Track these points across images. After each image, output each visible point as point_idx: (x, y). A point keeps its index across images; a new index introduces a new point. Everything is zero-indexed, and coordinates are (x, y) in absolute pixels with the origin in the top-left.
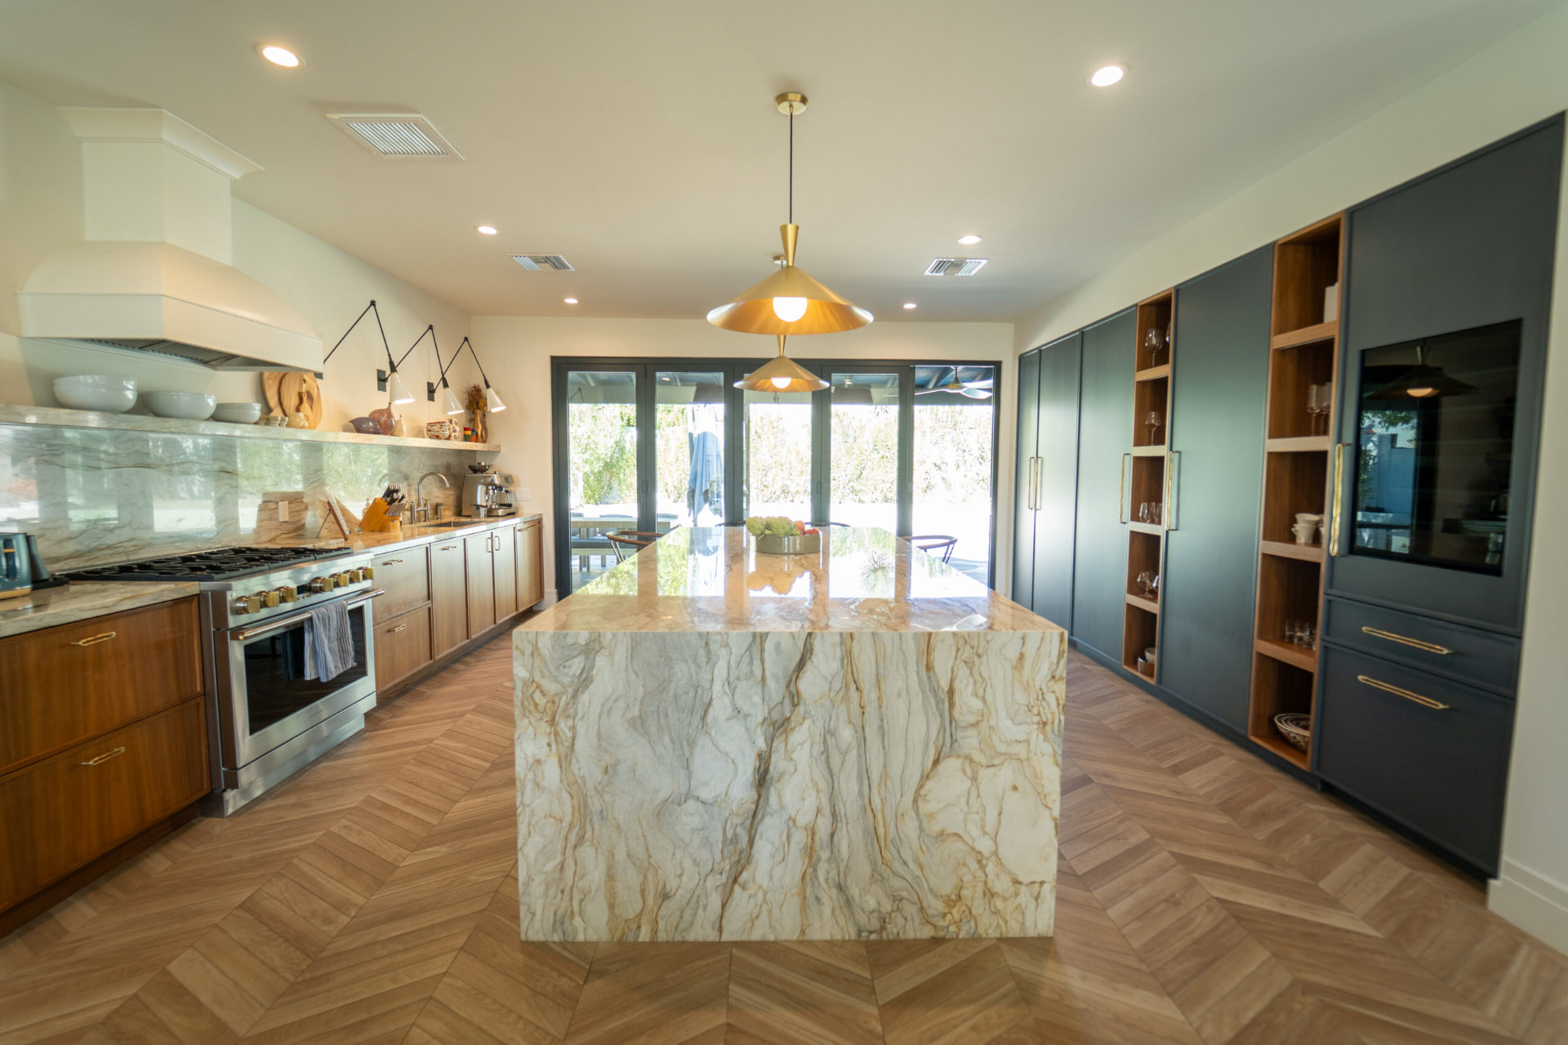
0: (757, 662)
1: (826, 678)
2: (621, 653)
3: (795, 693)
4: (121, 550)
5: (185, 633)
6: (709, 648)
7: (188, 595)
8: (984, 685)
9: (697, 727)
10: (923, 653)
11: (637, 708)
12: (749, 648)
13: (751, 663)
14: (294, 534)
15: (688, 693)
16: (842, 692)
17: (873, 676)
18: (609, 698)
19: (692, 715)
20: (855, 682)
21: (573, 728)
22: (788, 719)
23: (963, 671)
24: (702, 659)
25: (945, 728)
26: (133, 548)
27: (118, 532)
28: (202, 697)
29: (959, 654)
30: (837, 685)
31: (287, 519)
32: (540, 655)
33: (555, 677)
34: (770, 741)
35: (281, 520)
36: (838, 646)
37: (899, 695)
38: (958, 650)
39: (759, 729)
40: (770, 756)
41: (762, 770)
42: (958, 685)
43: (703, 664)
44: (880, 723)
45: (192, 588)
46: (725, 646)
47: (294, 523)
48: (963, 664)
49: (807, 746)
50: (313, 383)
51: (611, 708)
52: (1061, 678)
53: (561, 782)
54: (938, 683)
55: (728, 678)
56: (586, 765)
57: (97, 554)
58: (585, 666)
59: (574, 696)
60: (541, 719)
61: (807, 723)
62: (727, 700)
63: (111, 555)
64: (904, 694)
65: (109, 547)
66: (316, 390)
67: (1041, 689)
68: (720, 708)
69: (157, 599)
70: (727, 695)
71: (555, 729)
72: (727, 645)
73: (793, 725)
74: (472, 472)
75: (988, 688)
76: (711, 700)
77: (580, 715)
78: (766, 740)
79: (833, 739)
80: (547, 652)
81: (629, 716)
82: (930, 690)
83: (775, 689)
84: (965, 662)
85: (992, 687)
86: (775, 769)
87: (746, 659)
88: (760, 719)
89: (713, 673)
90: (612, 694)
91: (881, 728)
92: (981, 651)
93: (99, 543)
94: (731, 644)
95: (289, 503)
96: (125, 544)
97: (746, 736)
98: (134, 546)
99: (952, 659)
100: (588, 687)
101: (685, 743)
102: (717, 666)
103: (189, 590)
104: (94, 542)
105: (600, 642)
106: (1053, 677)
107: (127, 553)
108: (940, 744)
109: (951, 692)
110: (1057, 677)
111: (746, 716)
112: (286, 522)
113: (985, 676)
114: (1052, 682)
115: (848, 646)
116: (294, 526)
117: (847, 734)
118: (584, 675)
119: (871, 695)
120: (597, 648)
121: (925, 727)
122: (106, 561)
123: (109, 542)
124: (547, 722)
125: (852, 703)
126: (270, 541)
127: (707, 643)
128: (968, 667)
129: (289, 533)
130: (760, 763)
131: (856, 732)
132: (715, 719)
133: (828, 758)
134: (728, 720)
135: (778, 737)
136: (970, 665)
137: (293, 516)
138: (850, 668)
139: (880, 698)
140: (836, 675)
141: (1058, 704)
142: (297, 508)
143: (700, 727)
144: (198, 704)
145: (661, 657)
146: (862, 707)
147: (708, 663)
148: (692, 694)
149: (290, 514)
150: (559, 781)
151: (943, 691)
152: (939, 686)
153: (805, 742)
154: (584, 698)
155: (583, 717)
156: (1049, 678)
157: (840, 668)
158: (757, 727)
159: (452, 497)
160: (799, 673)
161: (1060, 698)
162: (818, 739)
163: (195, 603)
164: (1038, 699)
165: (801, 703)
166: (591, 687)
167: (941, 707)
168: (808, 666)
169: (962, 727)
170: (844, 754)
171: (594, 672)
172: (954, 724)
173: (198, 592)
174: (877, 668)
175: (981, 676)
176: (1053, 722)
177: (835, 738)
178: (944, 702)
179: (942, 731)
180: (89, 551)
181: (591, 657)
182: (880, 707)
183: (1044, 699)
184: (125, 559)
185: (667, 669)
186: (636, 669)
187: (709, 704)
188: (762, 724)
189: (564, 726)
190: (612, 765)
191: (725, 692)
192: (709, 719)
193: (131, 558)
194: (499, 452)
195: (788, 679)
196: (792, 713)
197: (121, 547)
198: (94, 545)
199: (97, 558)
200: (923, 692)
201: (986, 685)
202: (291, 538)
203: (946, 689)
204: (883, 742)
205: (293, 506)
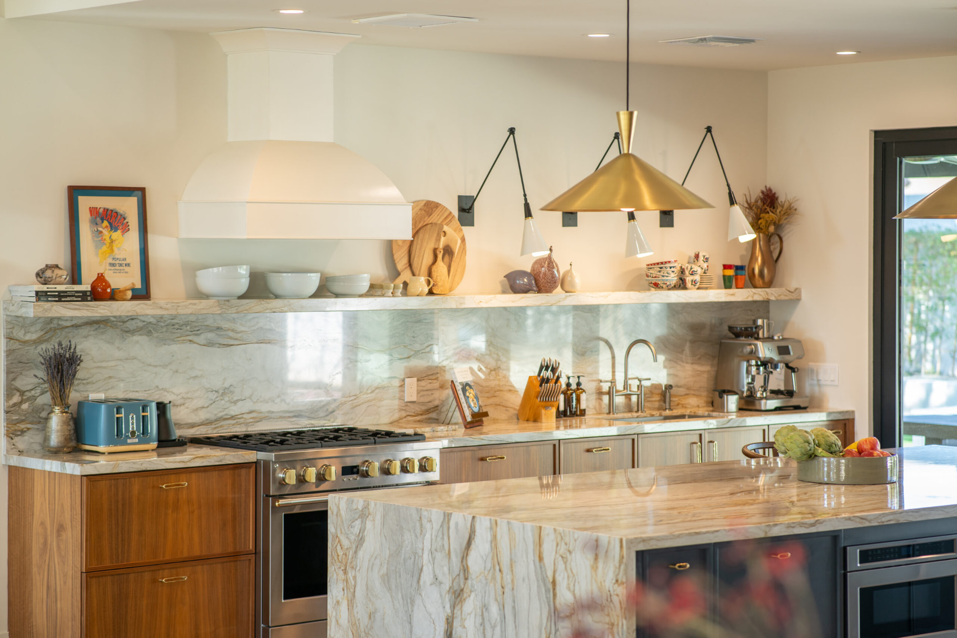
0: (446, 537)
1: (482, 558)
2: (378, 518)
3: (466, 568)
4: (242, 420)
5: (243, 495)
6: (421, 522)
7: (246, 461)
8: (574, 580)
9: (415, 589)
10: (537, 544)
11: (385, 567)
12: (442, 526)
13: (443, 539)
14: (424, 417)
15: (411, 559)
16: (491, 571)
17: (509, 560)
18: (372, 556)
19: (413, 577)
20: (499, 564)
21: (355, 578)
22: (462, 590)
23: (561, 566)
24: (418, 531)
25: (551, 616)
26: (252, 420)
27: (240, 404)
28: (254, 555)
29: (559, 548)
30: (489, 565)
31: (414, 399)
32: (340, 515)
33: (347, 534)
34: (453, 607)
35: (406, 401)
36: (489, 530)
37: (524, 580)
38: (557, 545)
39: (447, 596)
40: (453, 621)
41: (448, 633)
42: (559, 578)
43: (418, 535)
44: (513, 604)
45: (250, 456)
46: (429, 522)
47: (423, 404)
48: (560, 558)
49: (473, 615)
50: (455, 234)
51: (373, 565)
52: (623, 583)
53: (349, 622)
54: (546, 573)
55: (431, 549)
56: (360, 612)
57: (222, 423)
58: (361, 527)
59: (356, 552)
60: (340, 568)
61: (473, 595)
62: (430, 568)
63: (233, 425)
64: (526, 580)
65: (232, 418)
66: (459, 242)
67: (609, 591)
68: (427, 577)
69: (221, 461)
70: (431, 563)
71: (346, 577)
72: (430, 521)
73: (465, 595)
74: (733, 336)
75: (576, 584)
76: (422, 566)
77: (358, 568)
78: (450, 606)
79: (487, 614)
80: (344, 513)
81: (382, 572)
82: (541, 579)
83: (455, 560)
84: (562, 557)
85: (579, 583)
86: (456, 633)
87: (440, 534)
88: (448, 588)
89: (423, 544)
90: (374, 553)
91: (514, 607)
92: (571, 548)
93: (224, 413)
94: (432, 520)
95: (418, 380)
96: (245, 416)
97: (440, 601)
98: (253, 418)
99: (554, 553)
100: (362, 545)
101: (409, 601)
102: (425, 537)
103: (247, 457)
104: (220, 412)
105: (368, 509)
106: (617, 581)
107: (247, 424)
108: (549, 631)
109: (554, 583)
110: (620, 581)
111: (441, 583)
112: (414, 402)
113: (574, 572)
114: (616, 585)
115: (494, 531)
116: (424, 408)
117: (494, 609)
118: (361, 535)
119: (508, 578)
120: (367, 514)
121: (539, 613)
122: (228, 431)
123: (233, 413)
124: (343, 570)
125: (497, 582)
126: (391, 423)
127: (420, 518)
128: (563, 561)
129: (417, 415)
130: (448, 626)
131: (500, 609)
132: (424, 582)
133: (484, 630)
134: (431, 585)
135: (457, 605)
136: (565, 560)
137: (423, 396)
138: (495, 551)
139: (512, 581)
140: (488, 555)
141: (621, 608)
142: (429, 387)
143: (417, 589)
144: (250, 560)
145: (397, 525)
146: (503, 588)
147: (421, 534)
148: (413, 559)
149: (418, 393)
150: (347, 621)
151: (549, 581)
152: (547, 577)
153: (472, 612)
154: (360, 553)
155: (359, 570)
156: (614, 581)
157: (490, 550)
158: (446, 594)
159: (705, 375)
160: (468, 550)
161: (622, 603)
162: (479, 612)
163: (252, 470)
164: (607, 600)
165: (469, 578)
166: (364, 545)
167: (548, 596)
168: (473, 546)
169: (561, 617)
170: (493, 628)
171: (366, 533)
172: (556, 614)
173: (255, 460)
174: (511, 554)
175: (572, 572)
176: (618, 625)
177: (488, 612)
178: (550, 591)
179: (549, 619)
180: (216, 420)
181: (364, 520)
182: (513, 589)
183: (611, 601)
184: (244, 429)
185: (400, 536)
186: (386, 535)
187: (421, 570)
188: (449, 591)
189: (350, 575)
190: (373, 613)
191: (430, 561)
192: (421, 583)
193: (249, 429)
194: (798, 300)
195: (462, 555)
196: (464, 585)
197: (242, 418)
198: (220, 414)
199: (221, 426)
200: (538, 581)
201: (575, 581)
202: (419, 421)
203: (551, 580)
204: (515, 622)
205: (423, 383)
